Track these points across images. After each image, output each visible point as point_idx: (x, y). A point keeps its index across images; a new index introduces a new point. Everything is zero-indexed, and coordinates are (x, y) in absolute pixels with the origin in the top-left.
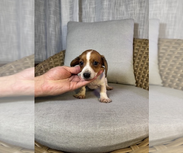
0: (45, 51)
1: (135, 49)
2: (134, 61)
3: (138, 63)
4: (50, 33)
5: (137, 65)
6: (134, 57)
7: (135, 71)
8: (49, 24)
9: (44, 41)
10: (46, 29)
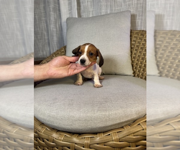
0: (48, 48)
1: (132, 41)
2: (131, 52)
3: (135, 54)
4: (52, 30)
5: (134, 56)
6: (131, 48)
7: (133, 62)
8: (50, 21)
9: (46, 38)
10: (47, 26)
